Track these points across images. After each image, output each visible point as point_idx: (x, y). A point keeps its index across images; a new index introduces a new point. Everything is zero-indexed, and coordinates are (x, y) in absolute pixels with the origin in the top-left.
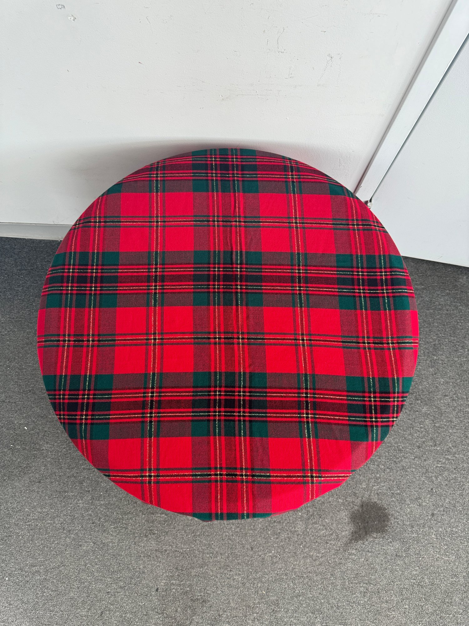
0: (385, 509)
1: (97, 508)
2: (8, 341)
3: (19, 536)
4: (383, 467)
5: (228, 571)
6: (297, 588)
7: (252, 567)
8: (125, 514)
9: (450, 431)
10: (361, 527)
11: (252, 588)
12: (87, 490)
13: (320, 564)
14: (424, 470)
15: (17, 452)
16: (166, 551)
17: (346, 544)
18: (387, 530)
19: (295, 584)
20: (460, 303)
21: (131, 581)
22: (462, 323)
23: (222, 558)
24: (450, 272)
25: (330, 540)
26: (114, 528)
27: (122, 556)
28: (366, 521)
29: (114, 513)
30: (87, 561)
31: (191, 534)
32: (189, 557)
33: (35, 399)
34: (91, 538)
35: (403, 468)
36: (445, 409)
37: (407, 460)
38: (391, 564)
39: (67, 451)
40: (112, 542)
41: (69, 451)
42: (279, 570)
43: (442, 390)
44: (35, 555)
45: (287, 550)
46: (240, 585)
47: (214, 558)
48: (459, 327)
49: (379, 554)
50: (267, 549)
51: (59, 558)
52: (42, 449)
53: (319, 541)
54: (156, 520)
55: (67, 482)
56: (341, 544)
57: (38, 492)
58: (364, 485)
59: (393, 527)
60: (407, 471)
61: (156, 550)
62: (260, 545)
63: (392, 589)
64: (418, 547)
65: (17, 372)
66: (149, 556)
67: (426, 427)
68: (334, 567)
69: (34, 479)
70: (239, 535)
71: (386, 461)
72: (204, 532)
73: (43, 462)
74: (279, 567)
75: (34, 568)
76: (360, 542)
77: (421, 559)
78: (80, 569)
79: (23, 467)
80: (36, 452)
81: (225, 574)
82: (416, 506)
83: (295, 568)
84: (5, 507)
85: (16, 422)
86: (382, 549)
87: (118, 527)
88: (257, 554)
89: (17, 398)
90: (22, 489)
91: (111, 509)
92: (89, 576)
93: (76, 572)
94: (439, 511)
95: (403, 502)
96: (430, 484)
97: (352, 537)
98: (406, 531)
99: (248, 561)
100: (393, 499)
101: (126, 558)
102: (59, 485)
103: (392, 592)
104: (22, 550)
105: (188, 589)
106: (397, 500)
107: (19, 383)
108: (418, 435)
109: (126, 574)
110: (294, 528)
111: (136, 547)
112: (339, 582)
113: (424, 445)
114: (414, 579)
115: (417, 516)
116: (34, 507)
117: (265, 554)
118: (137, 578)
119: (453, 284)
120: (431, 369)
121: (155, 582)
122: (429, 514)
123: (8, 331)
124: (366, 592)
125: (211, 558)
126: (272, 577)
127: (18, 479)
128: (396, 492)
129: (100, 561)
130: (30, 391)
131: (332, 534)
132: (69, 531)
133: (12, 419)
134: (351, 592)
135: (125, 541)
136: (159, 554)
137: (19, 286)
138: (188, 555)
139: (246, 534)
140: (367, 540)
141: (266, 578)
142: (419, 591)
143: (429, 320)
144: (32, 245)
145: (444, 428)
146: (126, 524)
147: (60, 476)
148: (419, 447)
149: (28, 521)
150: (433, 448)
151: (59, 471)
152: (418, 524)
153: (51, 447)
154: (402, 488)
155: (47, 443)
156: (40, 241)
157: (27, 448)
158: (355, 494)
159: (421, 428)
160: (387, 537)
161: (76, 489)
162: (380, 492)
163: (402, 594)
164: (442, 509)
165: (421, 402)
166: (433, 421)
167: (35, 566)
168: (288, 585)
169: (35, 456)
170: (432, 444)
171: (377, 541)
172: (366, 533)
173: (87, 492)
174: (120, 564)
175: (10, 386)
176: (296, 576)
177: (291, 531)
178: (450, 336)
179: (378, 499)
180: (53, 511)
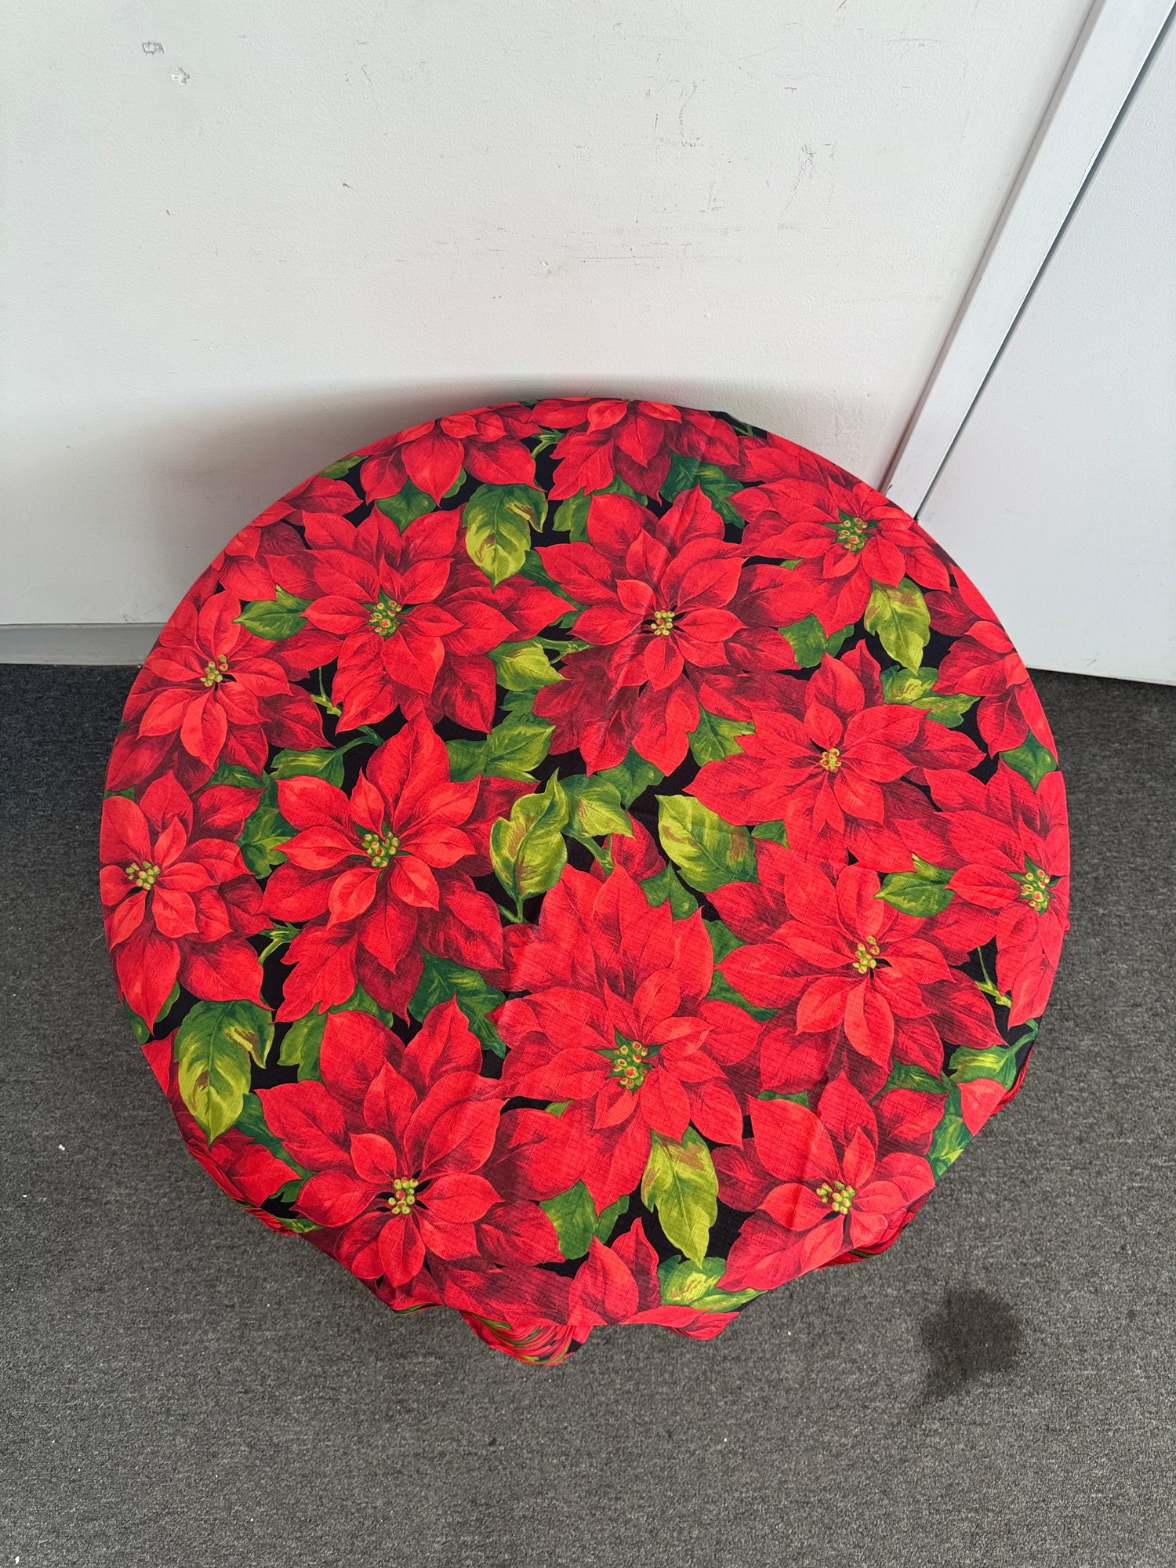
0: (1008, 1308)
1: (254, 1350)
2: (11, 923)
3: (49, 1439)
4: (993, 1196)
5: (610, 1500)
6: (794, 1534)
7: (672, 1484)
8: (331, 1361)
9: (1156, 1094)
10: (950, 1359)
11: (676, 1543)
12: (226, 1302)
13: (851, 1466)
14: (1099, 1200)
15: (38, 1213)
16: (442, 1454)
17: (916, 1408)
18: (1017, 1363)
19: (789, 1524)
20: (1150, 773)
21: (353, 1544)
22: (1159, 822)
23: (591, 1465)
24: (1119, 699)
25: (873, 1400)
26: (303, 1401)
27: (325, 1477)
28: (962, 1342)
29: (300, 1362)
30: (234, 1497)
31: (509, 1405)
32: (505, 1469)
33: (85, 1071)
34: (242, 1434)
35: (1046, 1197)
36: (1139, 1039)
37: (1053, 1175)
38: (1035, 1453)
39: (172, 1202)
40: (298, 1439)
41: (178, 1203)
42: (744, 1490)
43: (1126, 992)
44: (92, 1488)
45: (762, 1433)
46: (645, 1536)
47: (572, 1466)
48: (1152, 831)
49: (1004, 1427)
50: (708, 1432)
51: (157, 1493)
52: (104, 1201)
53: (844, 1402)
54: (414, 1372)
55: (173, 1284)
56: (902, 1408)
57: (97, 1316)
58: (950, 1247)
59: (1032, 1355)
60: (1055, 1205)
61: (417, 1455)
62: (691, 1422)
63: (1044, 1521)
64: (1102, 1402)
65: (36, 1002)
66: (400, 1472)
67: (1095, 1087)
68: (887, 1472)
69: (87, 1284)
70: (633, 1401)
71: (1001, 1181)
72: (542, 1397)
73: (108, 1235)
74: (743, 1481)
75: (91, 1526)
76: (951, 1399)
77: (1111, 1434)
78: (215, 1519)
79: (56, 1253)
80: (89, 1210)
81: (604, 1508)
82: (1087, 1295)
83: (785, 1481)
84: (9, 1363)
85: (34, 1134)
86: (1008, 1413)
87: (312, 1399)
88: (683, 1449)
89: (38, 1069)
90: (56, 1310)
91: (293, 1350)
92: (238, 1538)
93: (205, 1529)
94: (1146, 1304)
95: (1052, 1286)
96: (1117, 1234)
97: (929, 1386)
98: (1066, 1363)
99: (662, 1469)
100: (1027, 1280)
101: (336, 1482)
102: (154, 1293)
103: (1045, 1528)
104: (58, 1478)
105: (507, 1556)
106: (1037, 1281)
107: (41, 1031)
108: (1075, 1109)
109: (338, 1526)
110: (775, 1373)
111: (363, 1451)
112: (903, 1511)
113: (1093, 1134)
114: (1099, 1491)
115: (1092, 1320)
116: (88, 1358)
117: (705, 1448)
118: (370, 1535)
119: (1128, 726)
120: (1093, 940)
121: (418, 1542)
122: (1121, 1313)
123: (12, 899)
124: (978, 1534)
125: (564, 1467)
126: (726, 1509)
127: (44, 1284)
128: (1032, 1261)
129: (269, 1494)
130: (71, 1051)
131: (876, 1383)
132: (184, 1417)
133: (26, 1126)
134: (936, 1536)
135: (332, 1436)
136: (424, 1466)
137: (38, 785)
138: (501, 1463)
139: (652, 1396)
140: (968, 1393)
141: (711, 1511)
142: (1115, 1523)
143: (1077, 819)
144: (69, 681)
145: (1138, 1088)
146: (333, 1389)
147: (156, 1270)
148: (1080, 1140)
149: (73, 1398)
150: (1116, 1140)
151: (151, 1258)
152: (1095, 1342)
153: (129, 1195)
154: (1048, 1250)
155: (119, 1184)
156: (91, 670)
157: (66, 1200)
158: (927, 1273)
159: (1081, 1090)
160: (1018, 1382)
161: (199, 1301)
162: (992, 1265)
163: (1070, 1534)
164: (1153, 1299)
165: (1077, 1026)
166: (1110, 1071)
167: (93, 1519)
168: (772, 1528)
169: (87, 1221)
170: (1112, 1130)
171: (993, 1393)
172: (964, 1374)
173: (229, 1310)
174: (321, 1498)
175: (19, 1039)
176: (791, 1502)
177: (769, 1382)
178: (1133, 854)
179: (989, 1282)
180: (140, 1364)
